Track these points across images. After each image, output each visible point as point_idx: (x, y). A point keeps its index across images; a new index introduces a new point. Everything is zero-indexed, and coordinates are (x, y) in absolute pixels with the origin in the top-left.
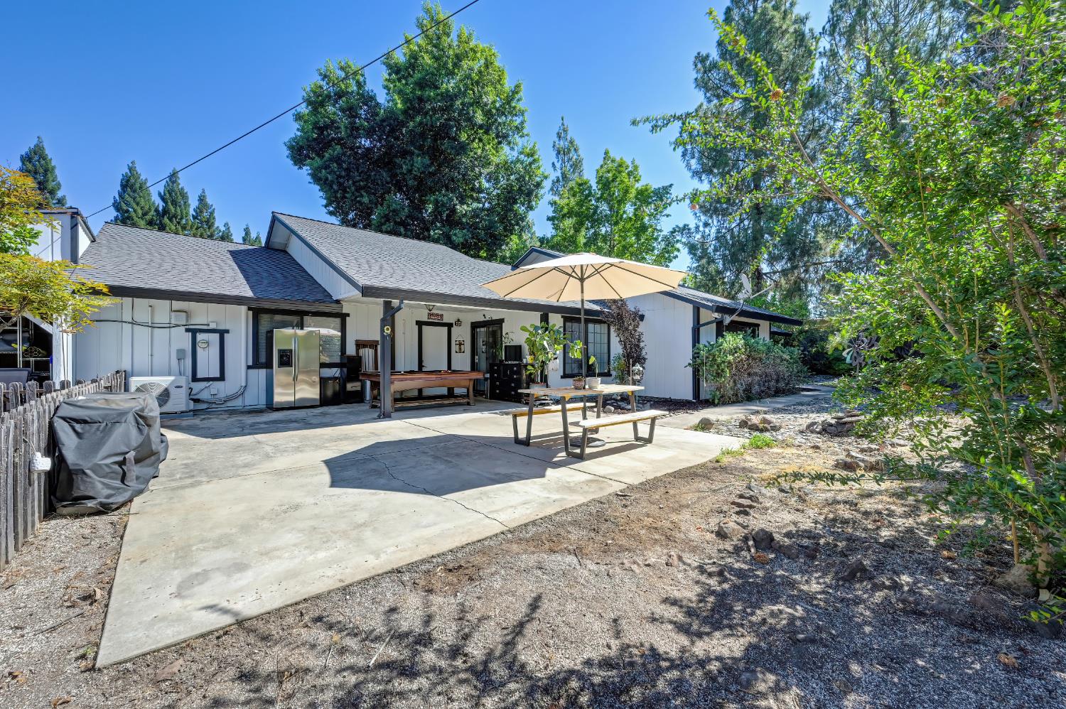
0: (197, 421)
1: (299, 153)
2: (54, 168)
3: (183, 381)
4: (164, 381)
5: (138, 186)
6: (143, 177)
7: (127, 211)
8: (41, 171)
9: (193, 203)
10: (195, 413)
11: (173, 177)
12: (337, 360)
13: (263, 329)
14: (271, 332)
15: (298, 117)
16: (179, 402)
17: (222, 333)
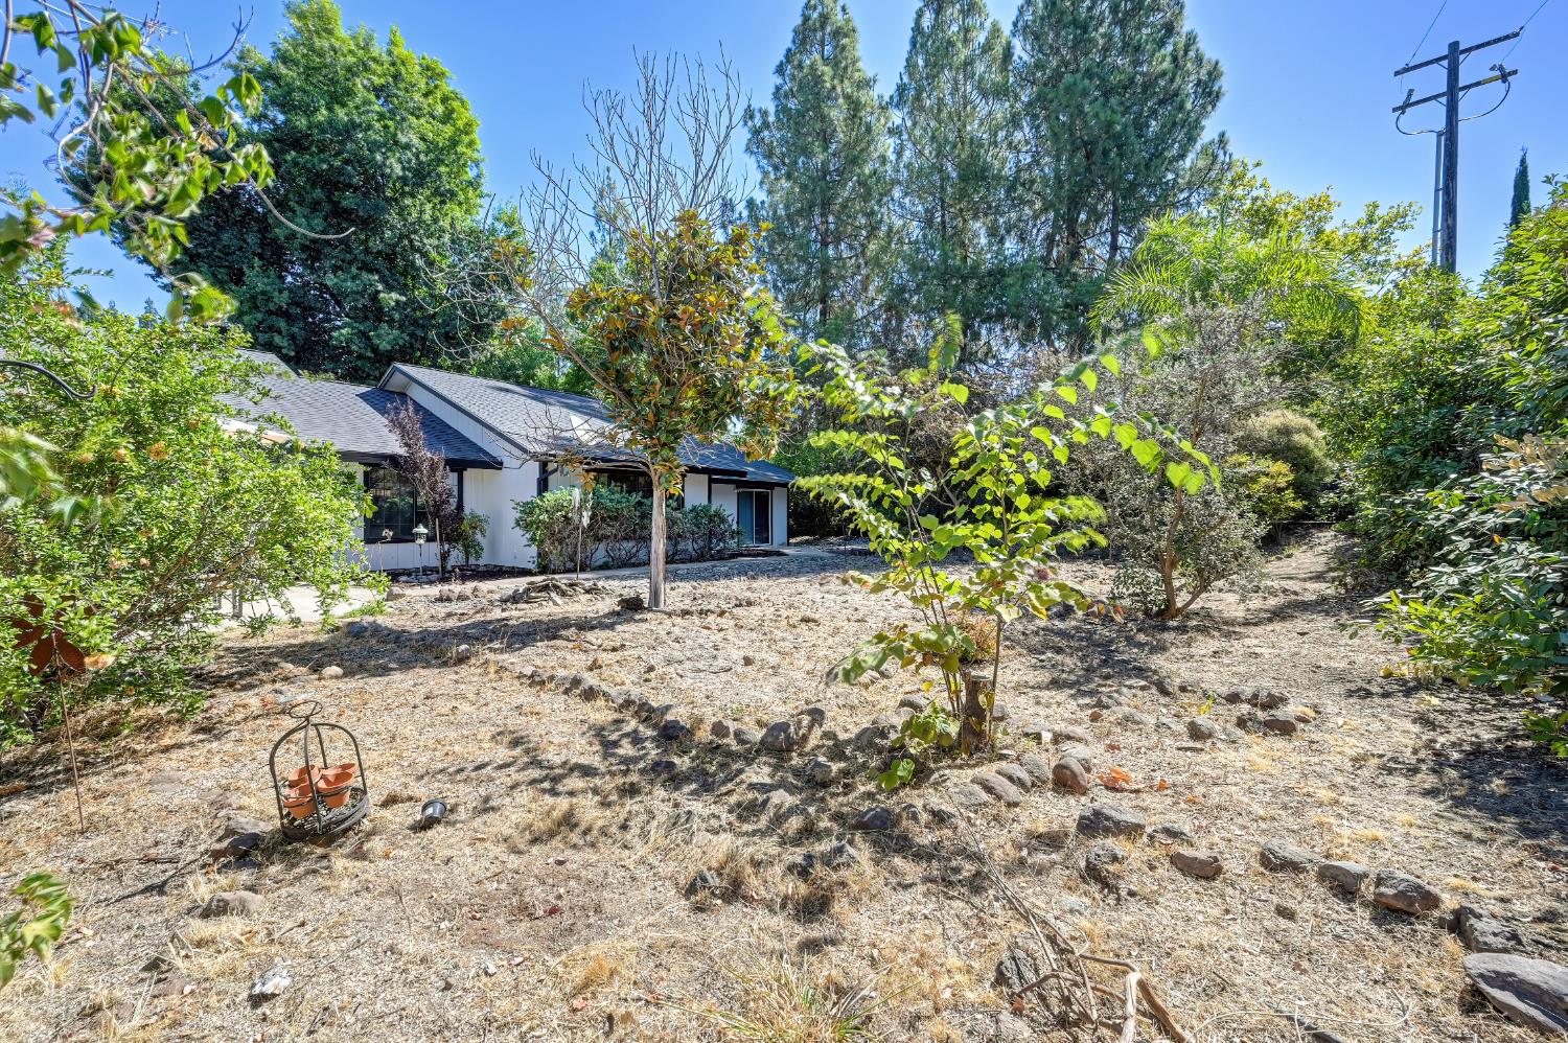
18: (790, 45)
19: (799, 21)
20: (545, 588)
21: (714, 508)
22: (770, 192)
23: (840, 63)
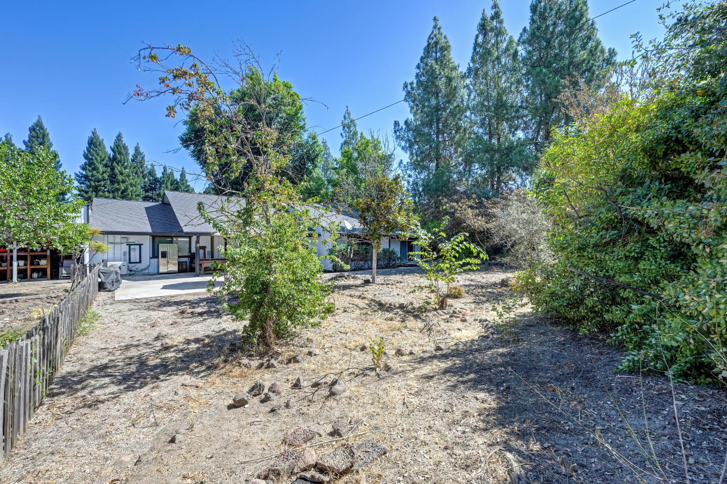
0: (131, 277)
1: (186, 142)
2: (48, 134)
3: (125, 263)
4: (119, 263)
5: (98, 144)
6: (101, 138)
7: (92, 159)
8: (41, 136)
9: (131, 152)
10: (130, 275)
11: (119, 137)
12: (187, 254)
13: (156, 244)
14: (158, 245)
15: (185, 123)
16: (125, 271)
17: (140, 245)
18: (422, 55)
19: (426, 44)
20: (341, 277)
21: (391, 249)
22: (414, 115)
23: (442, 61)
